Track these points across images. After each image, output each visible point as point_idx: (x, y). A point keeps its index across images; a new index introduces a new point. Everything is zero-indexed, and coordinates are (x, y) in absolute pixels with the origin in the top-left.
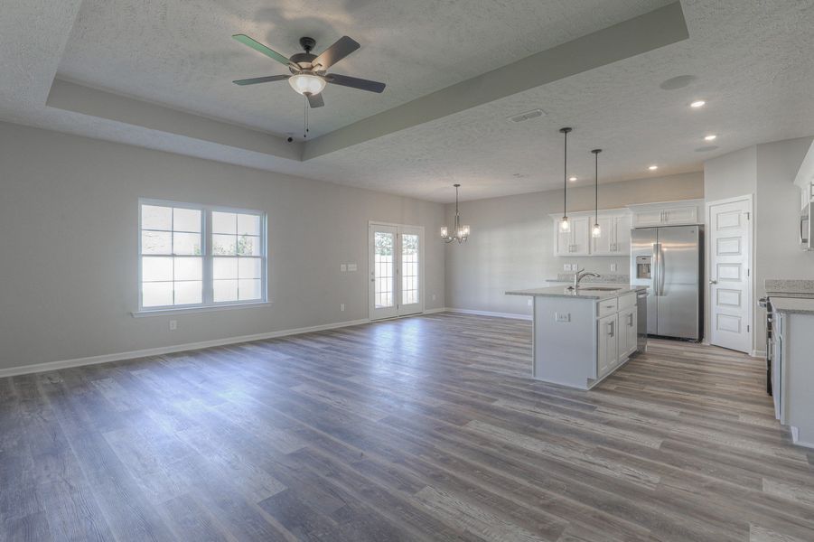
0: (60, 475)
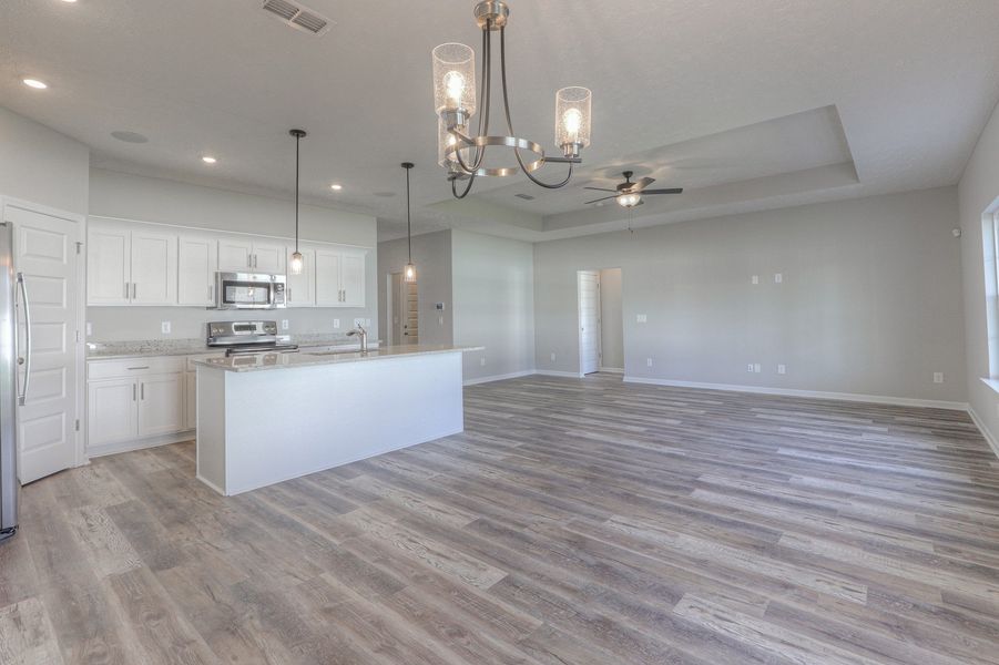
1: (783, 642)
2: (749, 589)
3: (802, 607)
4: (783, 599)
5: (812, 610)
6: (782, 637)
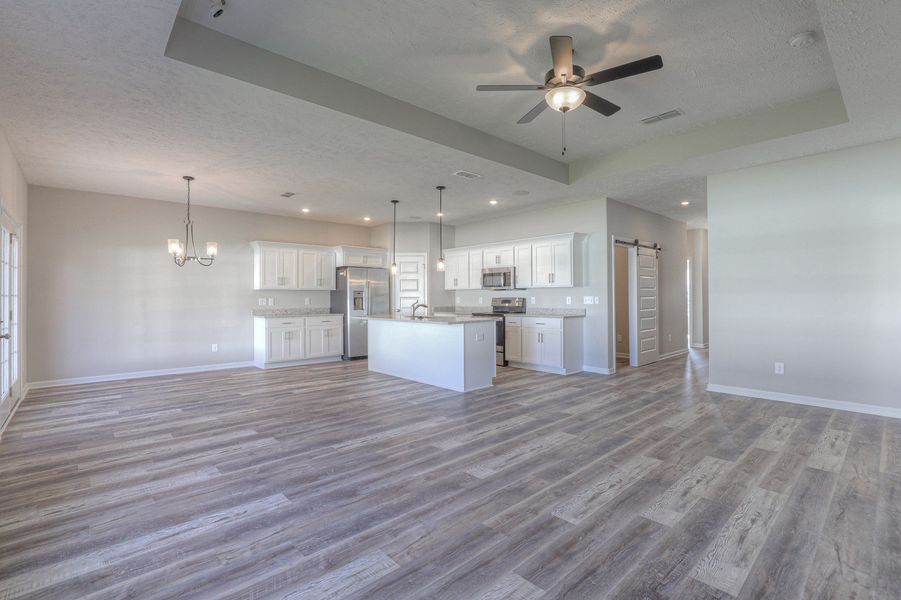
0: (841, 572)
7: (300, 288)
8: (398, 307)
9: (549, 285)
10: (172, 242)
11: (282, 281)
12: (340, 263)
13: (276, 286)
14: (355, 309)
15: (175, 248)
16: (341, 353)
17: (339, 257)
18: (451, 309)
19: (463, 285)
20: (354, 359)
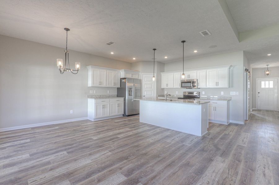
1: (42, 160)
2: (58, 163)
3: (44, 168)
4: (49, 166)
5: (41, 169)
6: (43, 161)
7: (107, 86)
8: (144, 95)
9: (216, 87)
10: (59, 61)
11: (101, 83)
12: (123, 76)
13: (98, 85)
14: (129, 95)
15: (60, 63)
16: (123, 113)
17: (122, 74)
18: (163, 96)
19: (170, 86)
20: (128, 116)
